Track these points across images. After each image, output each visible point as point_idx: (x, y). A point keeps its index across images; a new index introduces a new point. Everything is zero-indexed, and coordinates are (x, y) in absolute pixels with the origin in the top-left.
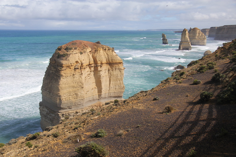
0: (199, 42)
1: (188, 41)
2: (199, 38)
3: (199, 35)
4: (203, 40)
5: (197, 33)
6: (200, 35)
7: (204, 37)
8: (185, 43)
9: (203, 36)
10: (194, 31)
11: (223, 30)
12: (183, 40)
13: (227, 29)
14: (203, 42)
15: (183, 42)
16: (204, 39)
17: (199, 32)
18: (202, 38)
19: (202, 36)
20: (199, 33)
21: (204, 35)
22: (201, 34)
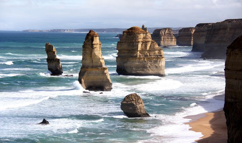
0: (144, 67)
1: (101, 66)
2: (146, 56)
3: (146, 46)
4: (156, 62)
5: (138, 42)
6: (148, 48)
7: (157, 52)
8: (94, 71)
9: (155, 50)
10: (130, 35)
11: (221, 31)
12: (88, 62)
13: (231, 29)
14: (156, 67)
15: (87, 67)
16: (158, 58)
17: (144, 38)
18: (152, 54)
19: (152, 49)
20: (145, 43)
21: (157, 46)
22: (149, 45)
